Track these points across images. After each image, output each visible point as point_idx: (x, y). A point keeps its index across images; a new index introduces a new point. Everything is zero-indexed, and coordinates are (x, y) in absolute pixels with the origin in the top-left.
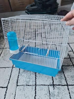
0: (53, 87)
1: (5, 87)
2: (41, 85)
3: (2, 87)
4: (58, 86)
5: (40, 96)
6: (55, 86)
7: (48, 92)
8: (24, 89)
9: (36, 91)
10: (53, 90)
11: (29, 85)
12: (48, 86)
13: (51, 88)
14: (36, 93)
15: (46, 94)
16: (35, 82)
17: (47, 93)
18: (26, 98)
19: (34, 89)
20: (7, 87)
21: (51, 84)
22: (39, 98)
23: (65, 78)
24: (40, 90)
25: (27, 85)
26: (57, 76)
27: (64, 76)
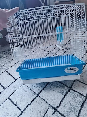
0: (53, 111)
1: (15, 79)
2: (43, 99)
3: (13, 78)
4: (61, 115)
5: (33, 108)
6: (56, 112)
7: (44, 112)
8: (26, 91)
9: (33, 101)
10: (51, 114)
11: (32, 91)
12: (49, 105)
13: (51, 111)
14: (32, 102)
15: (40, 112)
16: (39, 92)
17: (42, 111)
18: (21, 99)
19: (34, 97)
20: (16, 80)
21: (53, 107)
22: (31, 109)
23: (78, 114)
24: (38, 103)
25: (31, 89)
26: (69, 105)
27: (78, 111)
